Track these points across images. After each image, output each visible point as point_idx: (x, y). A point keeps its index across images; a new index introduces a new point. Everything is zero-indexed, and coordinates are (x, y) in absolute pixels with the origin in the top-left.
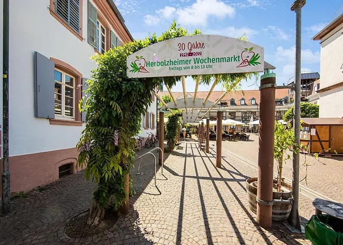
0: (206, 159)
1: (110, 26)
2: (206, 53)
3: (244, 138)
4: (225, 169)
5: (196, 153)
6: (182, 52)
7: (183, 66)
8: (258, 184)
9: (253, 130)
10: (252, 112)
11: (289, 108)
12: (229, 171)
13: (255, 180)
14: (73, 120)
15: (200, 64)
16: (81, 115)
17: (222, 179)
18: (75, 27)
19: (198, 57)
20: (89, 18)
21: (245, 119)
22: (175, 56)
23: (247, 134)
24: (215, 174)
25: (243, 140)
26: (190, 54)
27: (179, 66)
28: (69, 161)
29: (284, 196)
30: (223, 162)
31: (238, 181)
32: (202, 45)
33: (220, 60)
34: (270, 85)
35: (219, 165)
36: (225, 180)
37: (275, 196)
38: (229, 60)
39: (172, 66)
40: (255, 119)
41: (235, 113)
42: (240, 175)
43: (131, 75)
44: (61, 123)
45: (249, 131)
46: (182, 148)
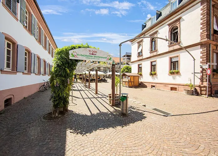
0: (89, 91)
1: (32, 11)
2: (97, 55)
3: (105, 81)
4: (99, 94)
5: (84, 89)
6: (90, 53)
7: (90, 57)
8: (111, 96)
9: (109, 77)
10: (108, 68)
11: (123, 67)
12: (101, 95)
13: (111, 94)
14: (10, 70)
15: (96, 58)
16: (17, 68)
17: (99, 97)
18: (14, 13)
19: (95, 55)
20: (22, 7)
21: (105, 71)
22: (88, 54)
23: (106, 79)
24: (96, 96)
25: (104, 82)
26: (93, 54)
27: (89, 57)
28: (9, 97)
29: (118, 97)
30: (98, 92)
31: (105, 97)
32: (96, 52)
33: (102, 57)
34: (114, 66)
35: (97, 93)
36: (100, 98)
37: (116, 97)
38: (104, 58)
39: (87, 57)
40: (110, 72)
41: (100, 67)
42: (105, 95)
43: (71, 58)
44: (6, 73)
45: (107, 78)
46: (75, 87)
